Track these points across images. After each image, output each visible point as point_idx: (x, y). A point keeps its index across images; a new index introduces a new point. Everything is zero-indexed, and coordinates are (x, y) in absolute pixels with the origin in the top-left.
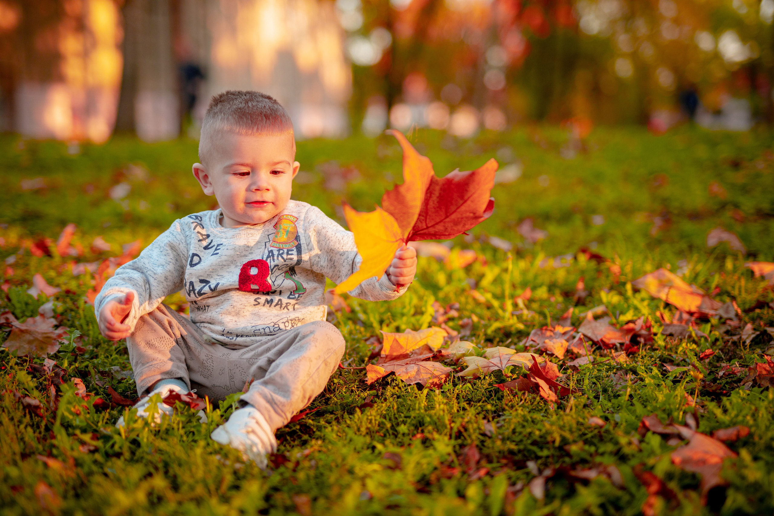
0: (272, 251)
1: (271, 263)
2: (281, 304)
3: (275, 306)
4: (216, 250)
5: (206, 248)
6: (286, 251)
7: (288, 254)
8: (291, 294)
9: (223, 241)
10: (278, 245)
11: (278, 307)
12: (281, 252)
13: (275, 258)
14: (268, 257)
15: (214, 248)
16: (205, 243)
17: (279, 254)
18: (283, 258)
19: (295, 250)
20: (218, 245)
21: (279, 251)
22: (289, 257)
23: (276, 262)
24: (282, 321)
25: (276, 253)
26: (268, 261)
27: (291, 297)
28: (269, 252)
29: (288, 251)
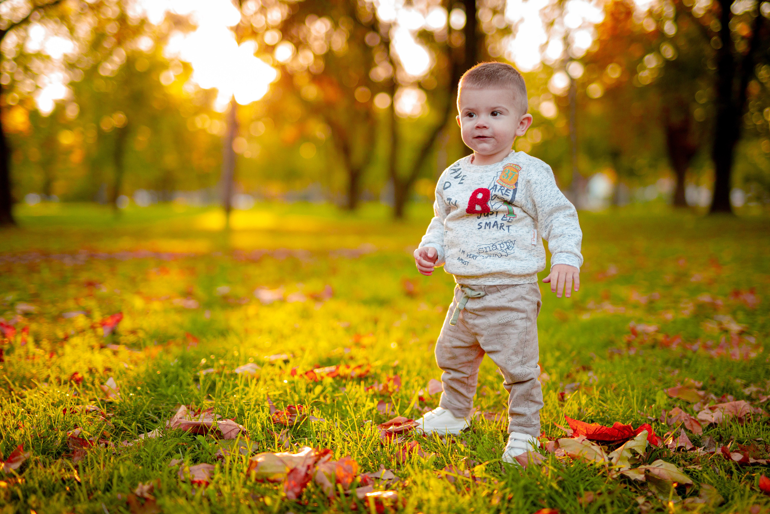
0: (496, 185)
1: (493, 192)
2: (497, 225)
3: (493, 227)
4: (462, 179)
5: (456, 177)
6: (506, 189)
7: (506, 191)
8: (504, 217)
9: (467, 174)
10: (502, 183)
11: (495, 227)
12: (502, 188)
13: (497, 190)
14: (493, 188)
15: (461, 178)
16: (456, 174)
17: (500, 189)
18: (502, 192)
19: (512, 191)
20: (464, 176)
21: (501, 187)
22: (506, 193)
23: (496, 193)
24: (498, 243)
25: (498, 187)
26: (491, 191)
27: (504, 219)
28: (494, 185)
29: (507, 189)
